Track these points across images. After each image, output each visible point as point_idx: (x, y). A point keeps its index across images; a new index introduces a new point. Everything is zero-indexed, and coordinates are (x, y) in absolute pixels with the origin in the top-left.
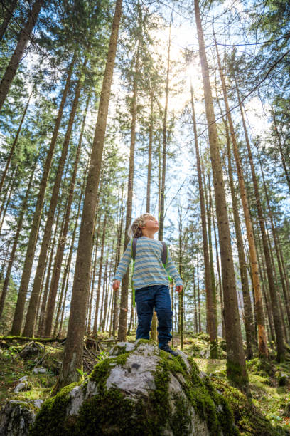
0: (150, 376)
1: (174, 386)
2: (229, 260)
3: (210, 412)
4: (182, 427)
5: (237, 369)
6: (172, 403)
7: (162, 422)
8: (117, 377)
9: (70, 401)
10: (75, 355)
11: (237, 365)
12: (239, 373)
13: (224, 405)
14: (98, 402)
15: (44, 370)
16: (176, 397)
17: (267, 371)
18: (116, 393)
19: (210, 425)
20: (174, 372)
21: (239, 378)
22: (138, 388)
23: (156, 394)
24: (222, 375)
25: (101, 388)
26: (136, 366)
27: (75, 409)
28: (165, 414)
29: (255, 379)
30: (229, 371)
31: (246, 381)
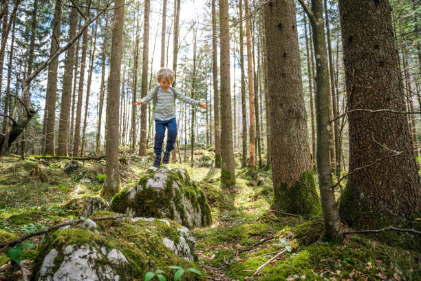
0: (165, 182)
1: (175, 185)
2: (227, 96)
3: (193, 197)
4: (178, 200)
5: (228, 176)
6: (174, 192)
7: (170, 198)
8: (151, 183)
9: (129, 193)
10: (114, 170)
11: (228, 173)
12: (230, 179)
13: (202, 194)
14: (143, 192)
15: (89, 181)
16: (176, 190)
17: (253, 177)
18: (151, 189)
19: (192, 202)
20: (175, 180)
21: (229, 182)
22: (160, 186)
23: (167, 189)
24: (218, 180)
25: (144, 187)
26: (158, 178)
27: (132, 196)
28: (171, 195)
29: (241, 182)
30: (222, 177)
31: (233, 183)
